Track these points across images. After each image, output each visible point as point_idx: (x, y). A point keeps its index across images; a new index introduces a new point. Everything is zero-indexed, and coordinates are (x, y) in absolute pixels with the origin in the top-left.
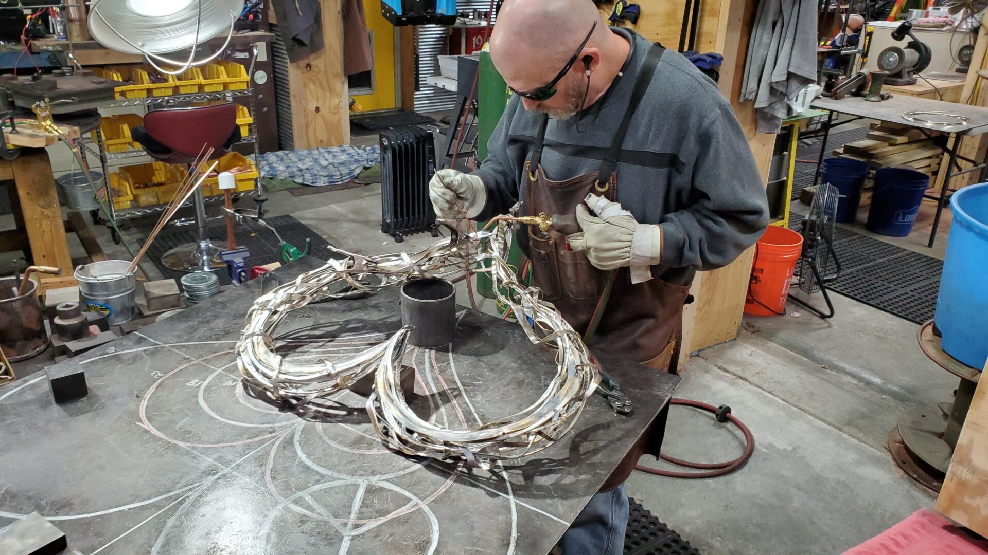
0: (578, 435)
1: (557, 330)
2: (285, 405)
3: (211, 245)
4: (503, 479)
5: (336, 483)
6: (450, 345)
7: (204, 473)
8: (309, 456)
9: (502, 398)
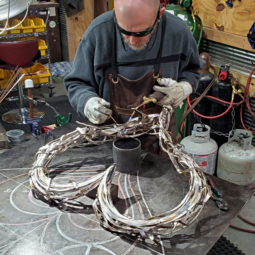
0: (200, 222)
1: (190, 167)
2: (52, 203)
3: (26, 110)
4: (160, 245)
5: (76, 246)
6: (138, 172)
7: (10, 239)
8: (63, 231)
9: (162, 201)
